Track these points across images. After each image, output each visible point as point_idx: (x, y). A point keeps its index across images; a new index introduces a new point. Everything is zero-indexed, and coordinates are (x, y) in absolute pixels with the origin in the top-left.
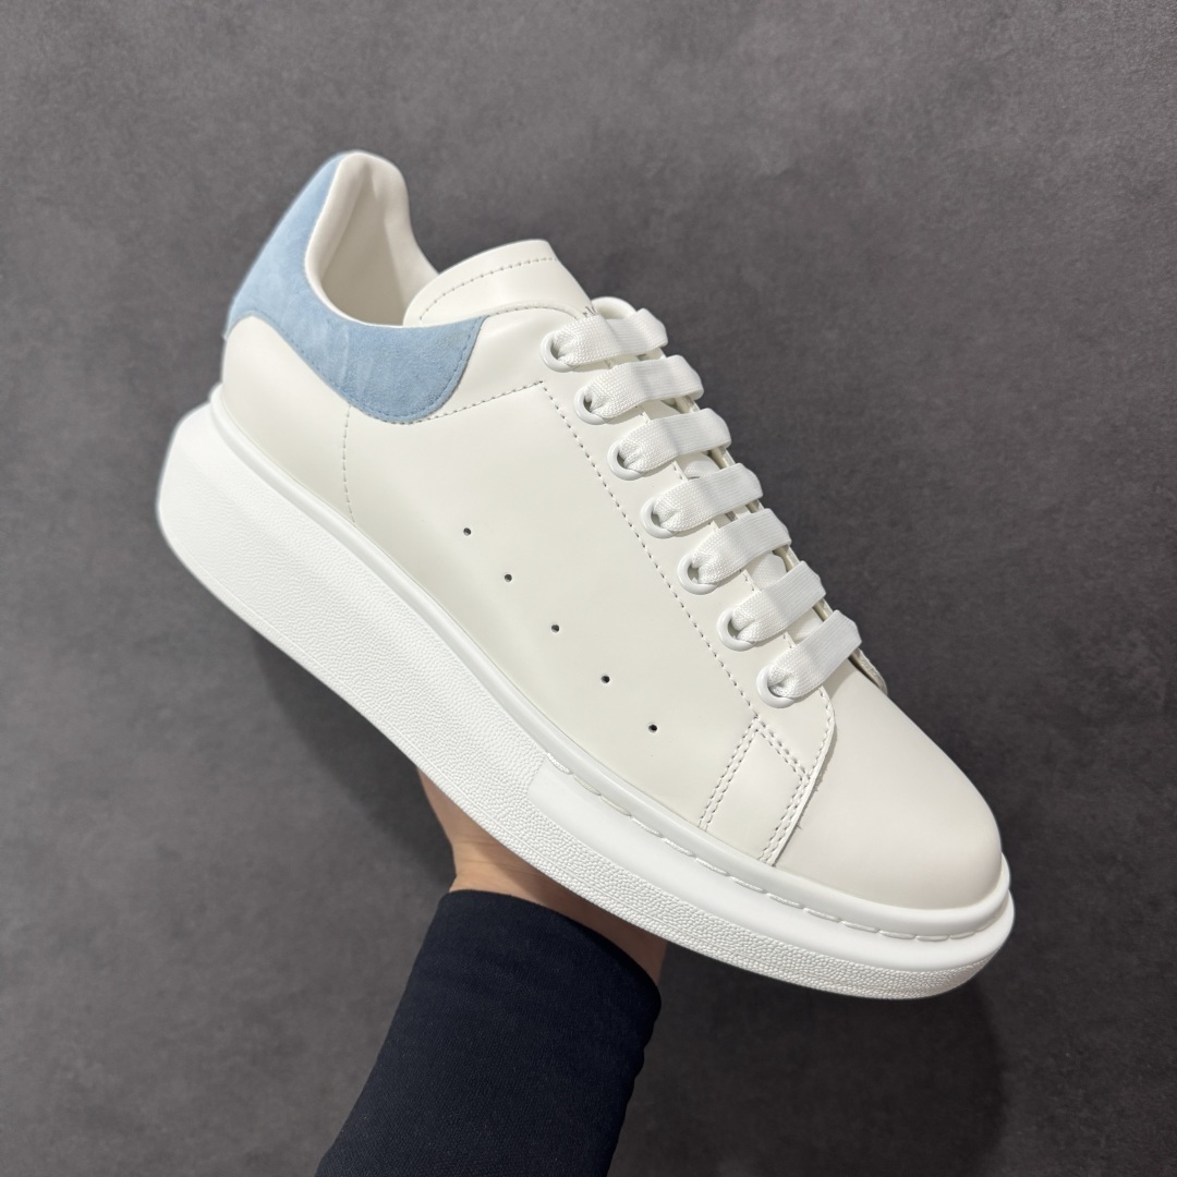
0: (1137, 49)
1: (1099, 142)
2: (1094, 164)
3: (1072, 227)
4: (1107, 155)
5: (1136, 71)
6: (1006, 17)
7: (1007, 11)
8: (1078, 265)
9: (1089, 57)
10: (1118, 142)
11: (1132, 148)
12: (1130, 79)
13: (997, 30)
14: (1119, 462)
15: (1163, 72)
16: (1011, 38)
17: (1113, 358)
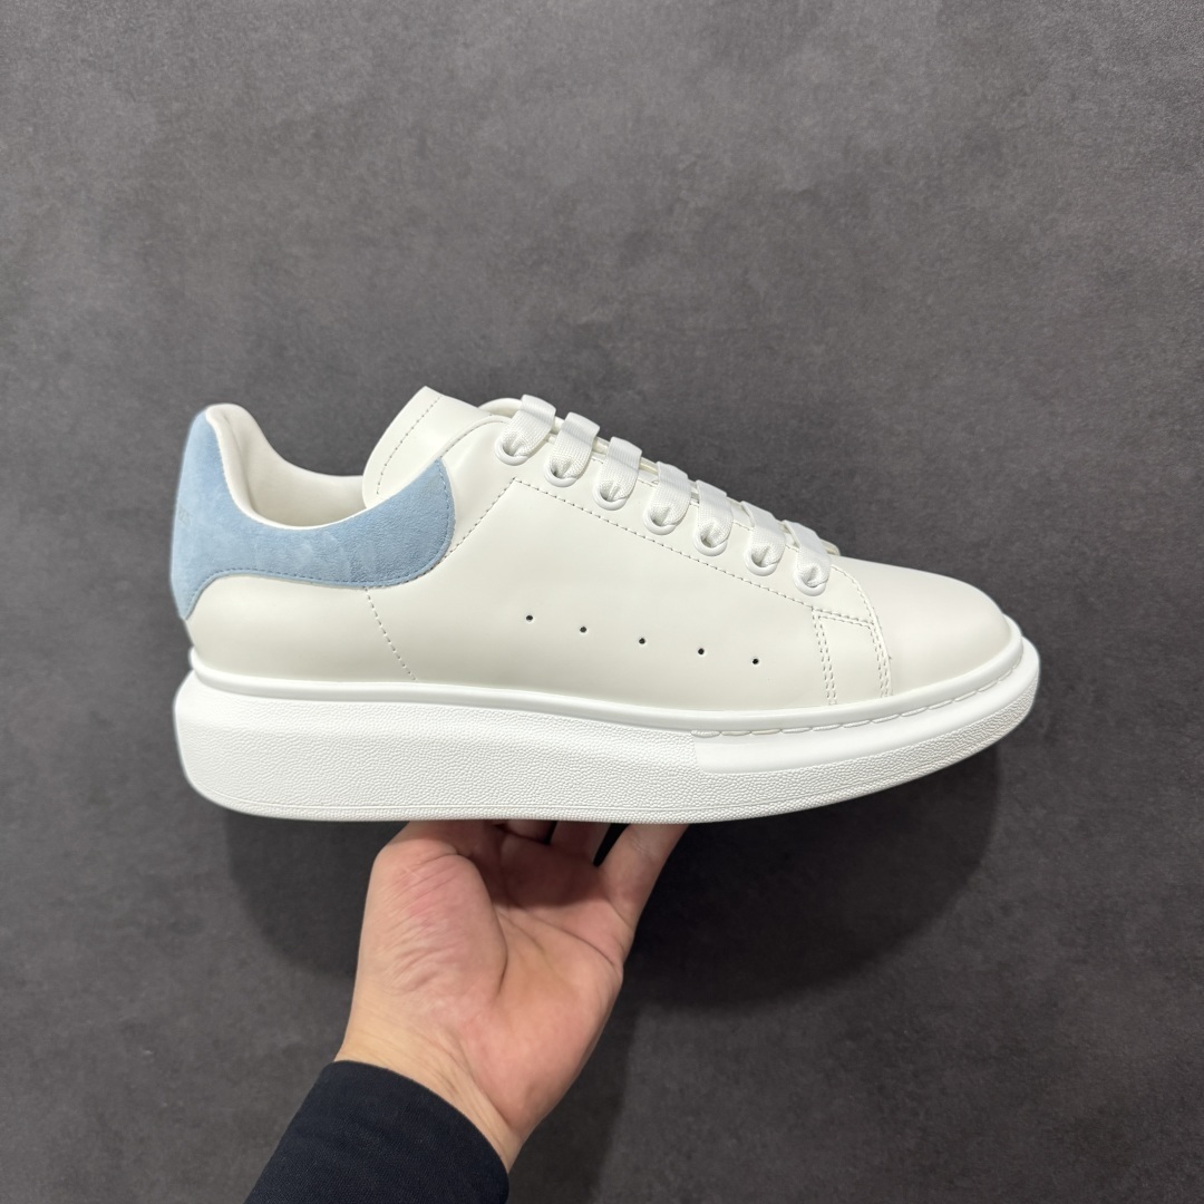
0: (1132, 150)
1: (1084, 224)
2: (1075, 243)
3: (1046, 296)
4: (1088, 238)
5: (1128, 169)
6: (1025, 94)
7: (1028, 90)
8: (1046, 330)
9: (1089, 147)
10: (1099, 228)
11: (1111, 236)
12: (1120, 175)
13: (1015, 105)
14: (1047, 512)
15: (1150, 175)
16: (1025, 115)
17: (1060, 419)
